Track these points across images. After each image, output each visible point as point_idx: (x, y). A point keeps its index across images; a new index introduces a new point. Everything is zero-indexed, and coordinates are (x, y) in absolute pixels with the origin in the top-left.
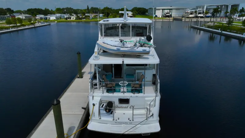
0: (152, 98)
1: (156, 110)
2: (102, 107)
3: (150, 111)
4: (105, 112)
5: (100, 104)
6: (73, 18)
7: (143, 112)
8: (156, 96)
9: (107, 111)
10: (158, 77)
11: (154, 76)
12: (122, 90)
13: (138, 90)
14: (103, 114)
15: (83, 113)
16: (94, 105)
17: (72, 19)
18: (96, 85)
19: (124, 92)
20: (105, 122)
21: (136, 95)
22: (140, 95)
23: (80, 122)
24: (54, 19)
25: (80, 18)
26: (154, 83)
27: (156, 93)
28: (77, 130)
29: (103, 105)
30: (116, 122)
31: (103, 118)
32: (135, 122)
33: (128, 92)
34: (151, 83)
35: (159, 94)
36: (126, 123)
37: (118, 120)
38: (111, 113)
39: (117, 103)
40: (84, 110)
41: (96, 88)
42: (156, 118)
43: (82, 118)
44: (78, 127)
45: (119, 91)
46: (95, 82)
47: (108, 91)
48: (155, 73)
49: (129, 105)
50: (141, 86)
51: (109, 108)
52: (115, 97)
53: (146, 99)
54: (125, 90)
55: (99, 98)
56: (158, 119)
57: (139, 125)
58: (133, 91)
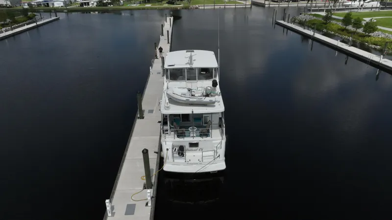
0: (219, 141)
1: (222, 151)
2: (175, 151)
3: (217, 153)
4: (178, 155)
5: (173, 148)
6: (93, 4)
7: (212, 153)
8: (222, 139)
9: (180, 154)
10: (223, 120)
11: (220, 119)
12: (192, 135)
13: (205, 134)
14: (176, 158)
15: (156, 157)
16: (167, 150)
17: (90, 5)
18: (167, 130)
19: (193, 137)
20: (178, 164)
21: (205, 139)
22: (208, 138)
23: (157, 165)
24: (60, 5)
25: (104, 3)
26: (220, 126)
27: (222, 137)
28: (156, 172)
29: (176, 149)
30: (188, 163)
31: (176, 161)
32: (204, 162)
33: (197, 136)
34: (218, 125)
35: (224, 137)
36: (197, 164)
37: (190, 162)
38: (183, 156)
39: (187, 146)
40: (157, 154)
41: (168, 133)
42: (223, 158)
43: (157, 162)
44: (156, 169)
45: (189, 136)
46: (165, 128)
47: (178, 136)
48: (221, 117)
49: (198, 148)
50: (208, 131)
51: (181, 151)
52: (185, 141)
53: (214, 142)
54: (195, 135)
55: (171, 143)
56: (224, 158)
57: (208, 165)
58: (201, 136)
